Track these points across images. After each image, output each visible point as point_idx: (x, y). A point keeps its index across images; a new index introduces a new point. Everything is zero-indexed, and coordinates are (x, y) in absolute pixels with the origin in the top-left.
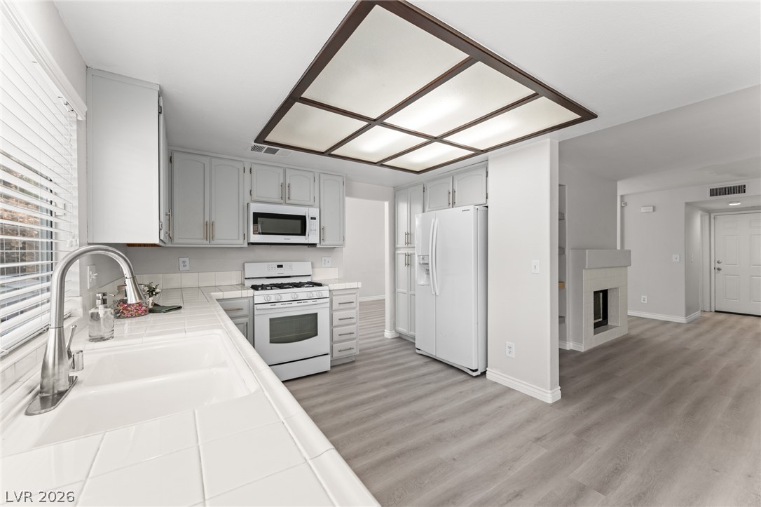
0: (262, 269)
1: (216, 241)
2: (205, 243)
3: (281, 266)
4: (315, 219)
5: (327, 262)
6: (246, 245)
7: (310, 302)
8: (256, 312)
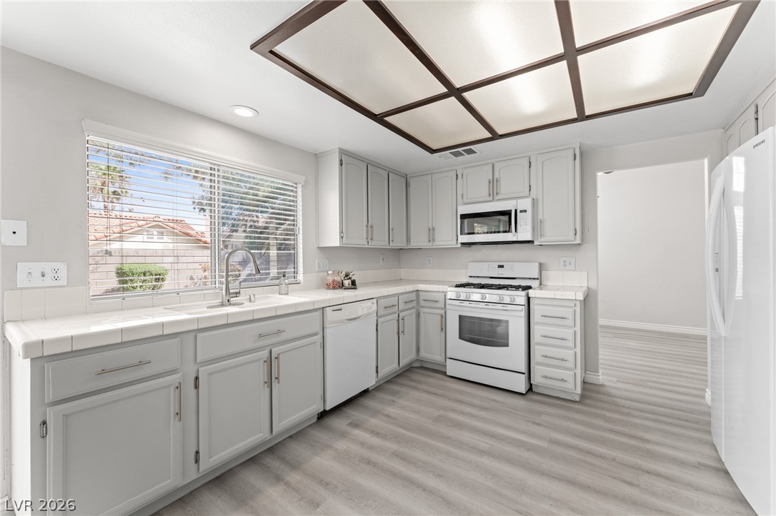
0: (484, 268)
1: (436, 243)
2: (429, 245)
3: (502, 266)
4: (525, 211)
5: (567, 263)
6: (459, 245)
7: (500, 306)
8: (448, 307)
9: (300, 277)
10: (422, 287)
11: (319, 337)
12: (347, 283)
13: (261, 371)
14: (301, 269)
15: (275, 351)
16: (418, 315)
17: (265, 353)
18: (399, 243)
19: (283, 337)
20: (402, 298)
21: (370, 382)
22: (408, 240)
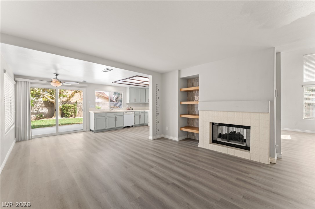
9: (123, 108)
10: (145, 110)
11: (123, 116)
12: (131, 109)
13: (114, 119)
14: (123, 107)
15: (116, 117)
16: (145, 115)
17: (115, 117)
18: (143, 101)
19: (117, 115)
20: (140, 112)
21: (133, 124)
22: (145, 101)
